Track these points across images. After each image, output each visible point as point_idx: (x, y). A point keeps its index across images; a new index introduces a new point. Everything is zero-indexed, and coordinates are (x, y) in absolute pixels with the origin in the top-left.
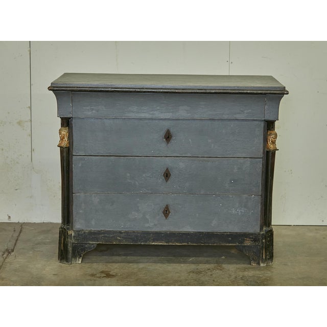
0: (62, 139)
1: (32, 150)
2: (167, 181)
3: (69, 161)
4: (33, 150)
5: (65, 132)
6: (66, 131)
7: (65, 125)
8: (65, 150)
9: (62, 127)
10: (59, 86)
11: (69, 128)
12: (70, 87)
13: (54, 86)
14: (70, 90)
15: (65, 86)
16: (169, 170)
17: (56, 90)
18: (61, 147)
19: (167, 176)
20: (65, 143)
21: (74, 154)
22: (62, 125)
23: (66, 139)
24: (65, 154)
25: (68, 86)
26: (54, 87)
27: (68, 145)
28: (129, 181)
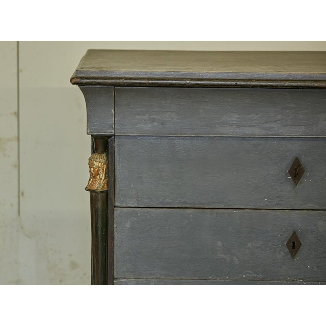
0: (94, 176)
1: (20, 194)
2: (293, 257)
3: (107, 217)
4: (23, 194)
5: (100, 162)
6: (102, 161)
7: (100, 149)
8: (100, 196)
9: (93, 152)
10: (92, 75)
11: (107, 156)
12: (112, 78)
13: (82, 75)
14: (111, 84)
15: (103, 75)
16: (299, 236)
17: (86, 84)
18: (92, 192)
19: (294, 247)
20: (100, 184)
21: (117, 204)
22: (95, 150)
23: (102, 176)
24: (99, 205)
25: (108, 75)
26: (82, 78)
27: (106, 188)
28: (222, 256)
